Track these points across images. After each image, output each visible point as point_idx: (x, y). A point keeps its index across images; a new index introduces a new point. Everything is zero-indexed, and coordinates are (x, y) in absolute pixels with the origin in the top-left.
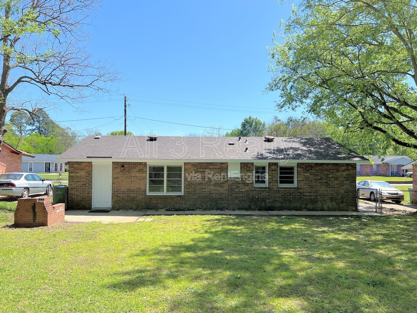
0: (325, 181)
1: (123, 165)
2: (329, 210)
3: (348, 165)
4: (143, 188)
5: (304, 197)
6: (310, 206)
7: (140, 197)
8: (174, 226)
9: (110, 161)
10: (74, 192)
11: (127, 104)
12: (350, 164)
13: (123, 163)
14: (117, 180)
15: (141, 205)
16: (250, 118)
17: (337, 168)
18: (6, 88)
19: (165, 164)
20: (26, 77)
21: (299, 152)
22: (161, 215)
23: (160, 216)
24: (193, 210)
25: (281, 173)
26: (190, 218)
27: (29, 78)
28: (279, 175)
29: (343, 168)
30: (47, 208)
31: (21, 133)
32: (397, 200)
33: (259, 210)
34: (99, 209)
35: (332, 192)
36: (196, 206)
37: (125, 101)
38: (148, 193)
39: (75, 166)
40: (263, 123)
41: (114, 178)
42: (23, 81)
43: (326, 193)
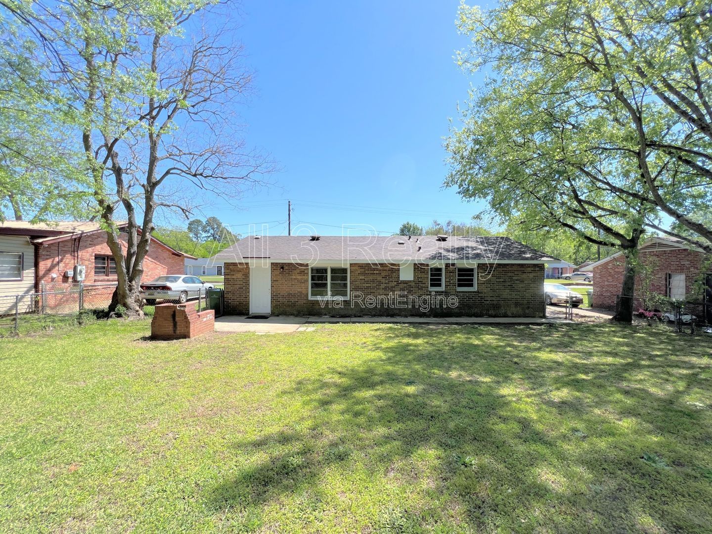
0: (509, 284)
1: (282, 266)
2: (514, 316)
3: (535, 265)
4: (304, 292)
5: (485, 302)
6: (491, 312)
7: (301, 302)
8: (341, 339)
9: (268, 262)
10: (229, 296)
11: (291, 208)
12: (537, 265)
13: (282, 264)
14: (277, 283)
15: (302, 311)
16: (408, 224)
17: (523, 269)
18: (154, 180)
19: (329, 265)
20: (174, 168)
21: (478, 251)
22: (324, 322)
23: (323, 325)
24: (360, 316)
25: (459, 275)
26: (359, 327)
27: (178, 169)
28: (457, 277)
29: (529, 269)
30: (189, 317)
31: (197, 239)
32: (576, 304)
33: (434, 317)
34: (257, 315)
35: (516, 297)
36: (364, 313)
37: (289, 205)
38: (310, 298)
39: (231, 267)
40: (420, 228)
41: (273, 281)
42: (172, 173)
43: (509, 297)
